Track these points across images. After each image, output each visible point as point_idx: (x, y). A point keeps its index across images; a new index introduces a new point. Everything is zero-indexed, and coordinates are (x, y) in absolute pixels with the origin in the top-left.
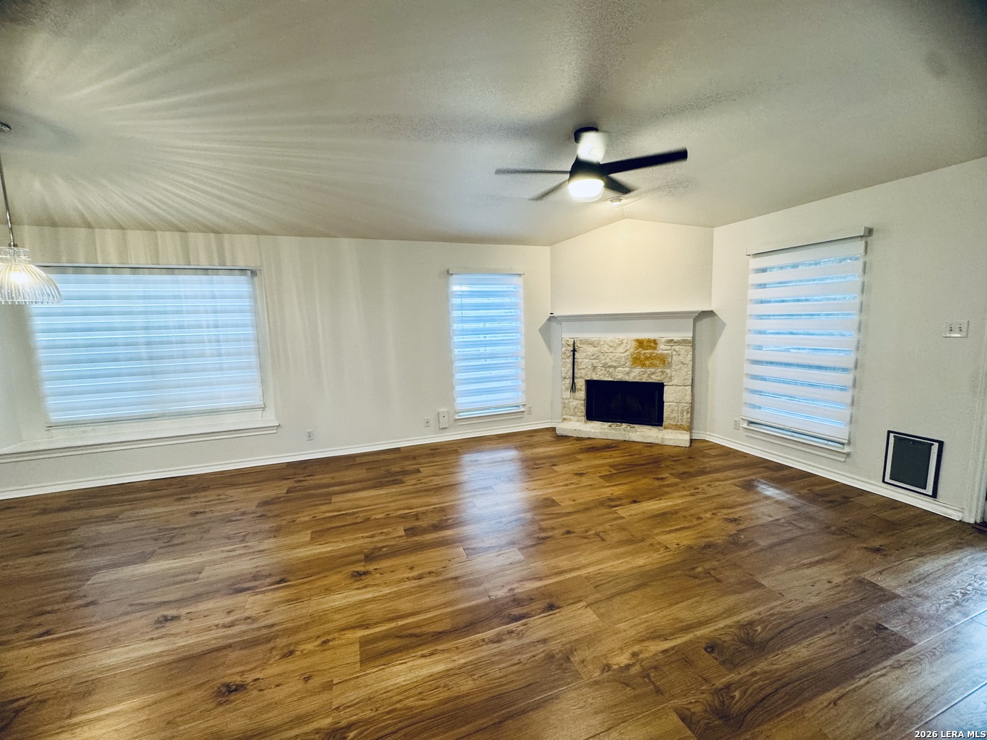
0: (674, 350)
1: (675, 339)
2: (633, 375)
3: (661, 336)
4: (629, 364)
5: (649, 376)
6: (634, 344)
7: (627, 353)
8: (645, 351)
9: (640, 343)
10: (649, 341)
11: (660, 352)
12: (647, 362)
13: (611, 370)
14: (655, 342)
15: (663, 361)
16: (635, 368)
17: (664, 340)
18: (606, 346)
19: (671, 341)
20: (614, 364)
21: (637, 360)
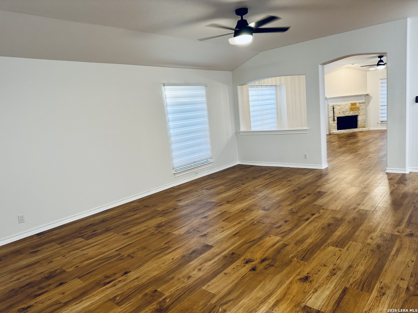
0: (361, 105)
1: (361, 102)
2: (350, 114)
3: (357, 102)
4: (349, 110)
5: (355, 114)
6: (351, 105)
7: (349, 107)
8: (354, 106)
9: (352, 104)
10: (354, 103)
11: (357, 106)
12: (354, 110)
13: (345, 113)
14: (356, 103)
15: (358, 109)
16: (351, 111)
17: (358, 103)
18: (343, 106)
19: (360, 103)
20: (345, 111)
21: (351, 109)
